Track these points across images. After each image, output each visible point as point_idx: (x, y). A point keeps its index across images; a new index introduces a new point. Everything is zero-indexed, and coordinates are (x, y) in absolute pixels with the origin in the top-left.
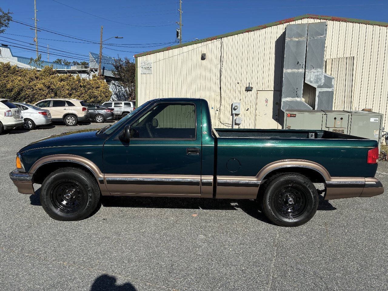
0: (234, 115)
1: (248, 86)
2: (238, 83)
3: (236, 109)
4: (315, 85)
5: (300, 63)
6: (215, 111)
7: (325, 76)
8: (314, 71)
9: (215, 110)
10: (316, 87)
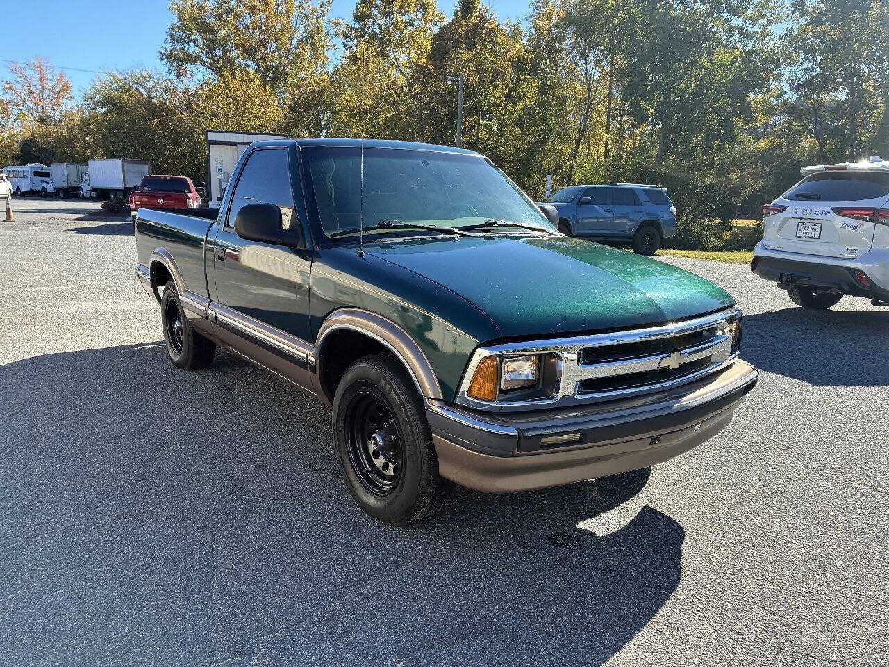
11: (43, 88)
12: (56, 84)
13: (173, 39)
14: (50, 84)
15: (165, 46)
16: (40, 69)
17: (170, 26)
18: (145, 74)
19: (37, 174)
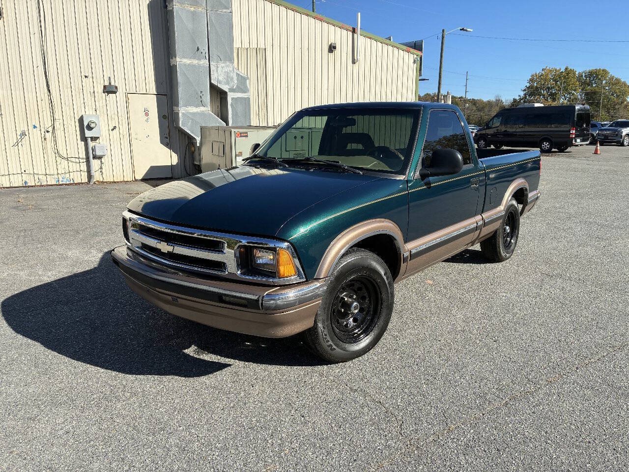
0: (89, 140)
1: (107, 83)
2: (86, 77)
3: (92, 128)
4: (225, 88)
5: (201, 50)
6: (43, 133)
7: (238, 75)
8: (223, 65)
9: (43, 130)
10: (227, 90)
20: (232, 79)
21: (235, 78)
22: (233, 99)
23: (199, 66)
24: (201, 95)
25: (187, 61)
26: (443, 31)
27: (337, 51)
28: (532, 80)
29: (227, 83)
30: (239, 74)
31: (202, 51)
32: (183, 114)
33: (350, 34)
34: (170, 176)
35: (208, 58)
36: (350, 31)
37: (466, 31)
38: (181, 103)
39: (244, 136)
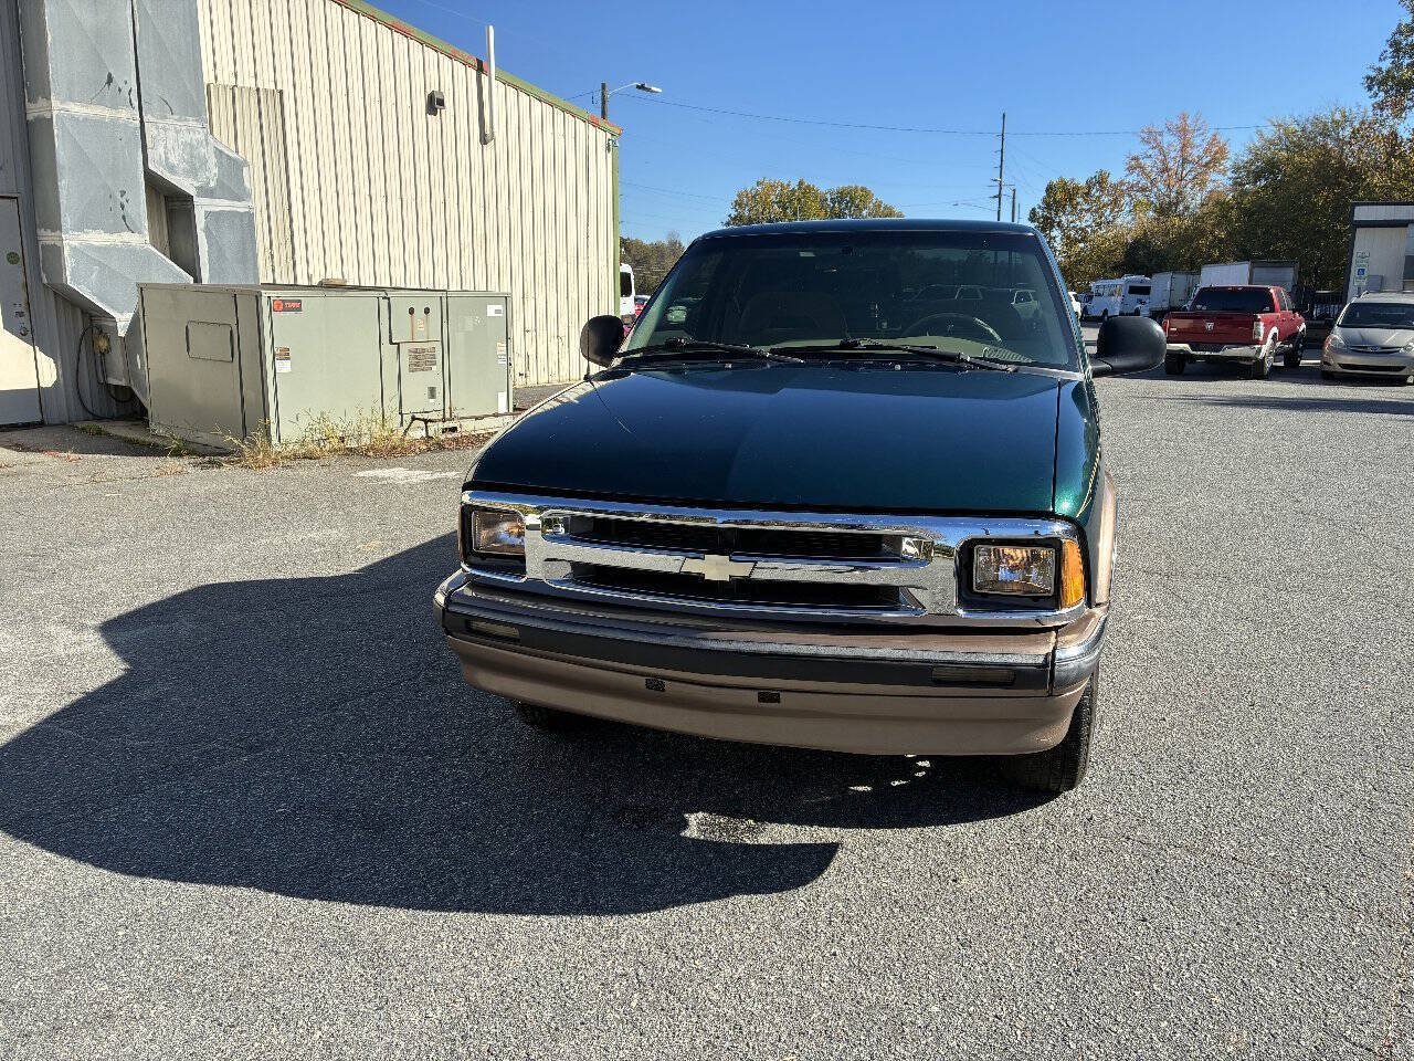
4: (186, 184)
5: (118, 82)
7: (219, 154)
8: (177, 125)
10: (192, 192)
11: (1185, 161)
12: (1206, 151)
13: (1397, 50)
14: (1195, 153)
15: (1378, 65)
16: (1183, 132)
17: (1394, 29)
18: (1338, 116)
19: (1133, 290)
20: (205, 162)
21: (213, 160)
22: (208, 214)
23: (114, 122)
24: (123, 200)
25: (77, 109)
26: (603, 86)
27: (447, 112)
28: (738, 204)
29: (193, 172)
30: (221, 152)
31: (122, 85)
32: (74, 249)
33: (473, 73)
34: (38, 418)
35: (136, 104)
36: (473, 67)
37: (649, 90)
38: (67, 220)
39: (292, 310)
